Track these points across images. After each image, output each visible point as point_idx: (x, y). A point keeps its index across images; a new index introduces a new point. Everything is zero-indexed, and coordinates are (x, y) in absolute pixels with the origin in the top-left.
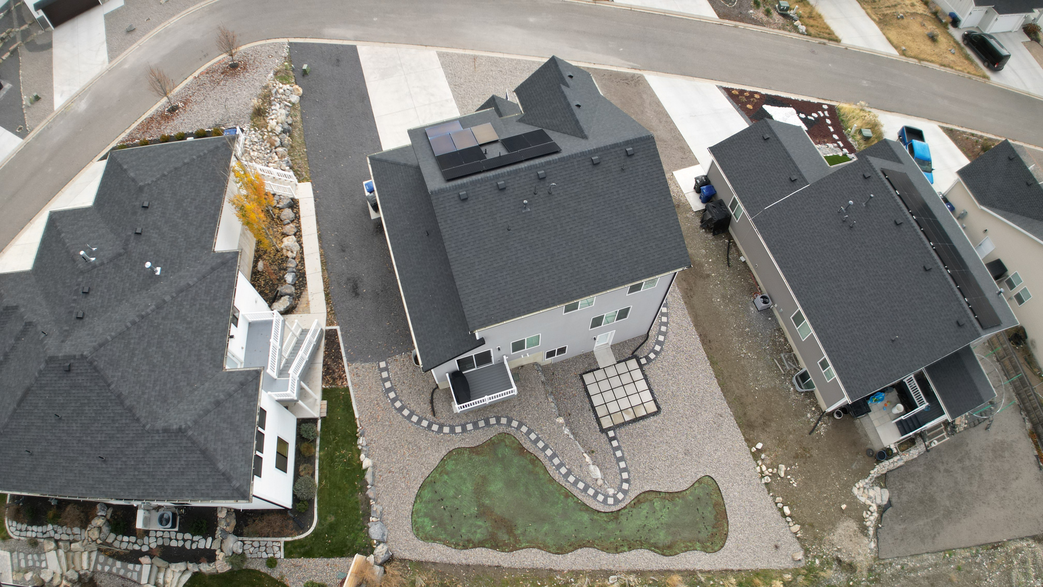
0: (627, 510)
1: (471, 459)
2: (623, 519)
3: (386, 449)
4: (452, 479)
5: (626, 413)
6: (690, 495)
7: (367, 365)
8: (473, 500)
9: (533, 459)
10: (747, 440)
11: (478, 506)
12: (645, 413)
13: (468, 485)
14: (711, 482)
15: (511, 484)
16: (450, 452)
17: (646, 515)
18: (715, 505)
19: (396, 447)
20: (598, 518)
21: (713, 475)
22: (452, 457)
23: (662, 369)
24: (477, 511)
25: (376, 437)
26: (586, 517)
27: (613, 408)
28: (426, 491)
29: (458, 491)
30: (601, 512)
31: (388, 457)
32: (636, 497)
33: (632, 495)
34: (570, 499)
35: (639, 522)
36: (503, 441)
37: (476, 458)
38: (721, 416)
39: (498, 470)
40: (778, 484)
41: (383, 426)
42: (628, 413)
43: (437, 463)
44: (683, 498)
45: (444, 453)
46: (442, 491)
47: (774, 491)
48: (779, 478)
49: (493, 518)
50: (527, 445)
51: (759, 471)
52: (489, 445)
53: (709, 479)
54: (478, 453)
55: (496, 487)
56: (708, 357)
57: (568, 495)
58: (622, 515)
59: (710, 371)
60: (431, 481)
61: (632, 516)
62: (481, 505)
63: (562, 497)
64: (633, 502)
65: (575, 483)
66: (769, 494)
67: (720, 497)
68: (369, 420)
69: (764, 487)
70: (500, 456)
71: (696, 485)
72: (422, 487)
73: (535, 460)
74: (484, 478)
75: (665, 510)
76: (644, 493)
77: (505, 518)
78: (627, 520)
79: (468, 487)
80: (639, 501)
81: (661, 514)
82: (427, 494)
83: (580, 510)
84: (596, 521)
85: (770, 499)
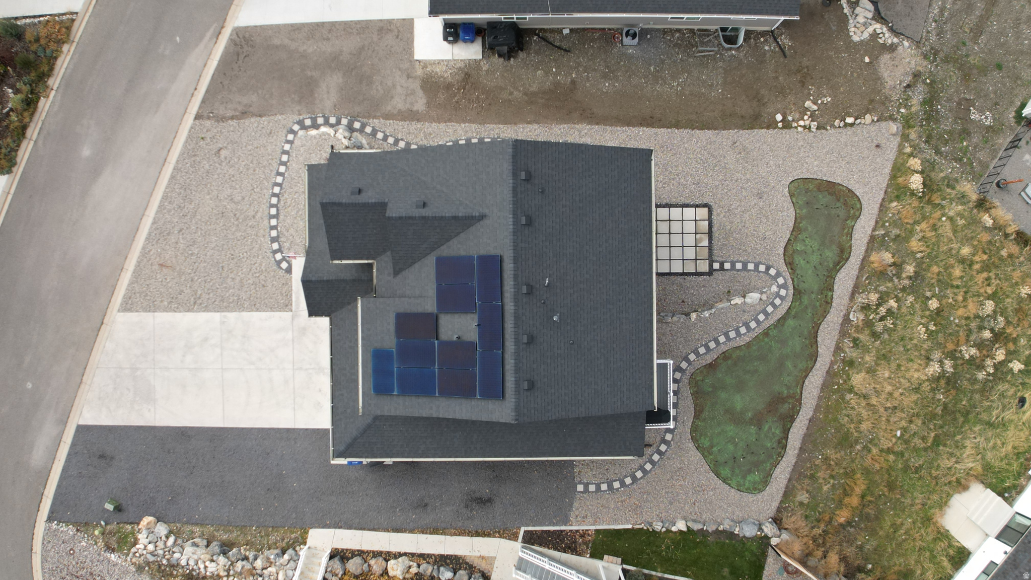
0: (795, 280)
1: (704, 420)
2: (802, 286)
3: (671, 503)
4: (718, 444)
5: (700, 242)
6: (802, 210)
7: (576, 504)
8: (743, 428)
9: (724, 357)
10: (768, 128)
11: (751, 424)
12: (706, 223)
13: (728, 429)
14: (796, 184)
15: (740, 387)
16: (692, 439)
17: (805, 262)
18: (819, 190)
19: (672, 492)
20: (795, 310)
21: (791, 179)
22: (698, 438)
23: (665, 183)
24: (755, 427)
25: (656, 511)
26: (791, 322)
27: (690, 253)
28: (722, 472)
29: (731, 440)
30: (790, 306)
31: (679, 503)
32: (786, 265)
33: (783, 268)
34: (771, 333)
35: (810, 272)
36: (697, 382)
37: (705, 414)
38: (735, 143)
39: (723, 395)
40: (822, 116)
41: (647, 501)
42: (701, 240)
43: (699, 454)
44: (802, 218)
45: (691, 445)
46: (727, 456)
47: (826, 124)
48: (817, 113)
49: (766, 413)
50: (709, 359)
51: (802, 129)
52: (697, 398)
53: (793, 184)
54: (701, 411)
55: (739, 402)
56: (668, 128)
57: (766, 333)
58: (798, 286)
59: (685, 132)
60: (714, 465)
61: (802, 276)
62: (751, 422)
63: (766, 339)
64: (790, 270)
65: (758, 322)
66: (827, 130)
67: (813, 181)
68: (637, 514)
69: (819, 132)
70: (710, 389)
71: (794, 200)
72: (718, 475)
73: (725, 356)
74: (727, 411)
75: (807, 241)
76: (784, 255)
77: (770, 402)
78: (804, 282)
79: (731, 429)
80: (790, 264)
81: (809, 247)
82: (726, 471)
83: (783, 325)
84: (796, 313)
85: (831, 131)
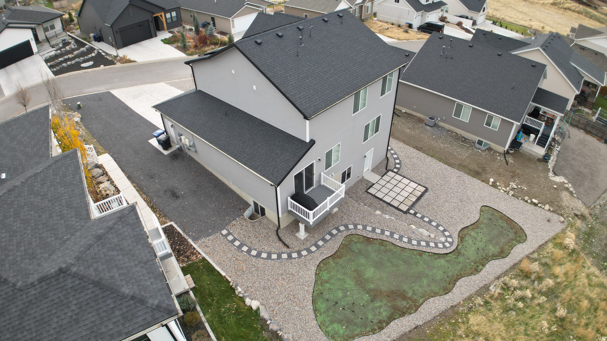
0: (460, 246)
1: (337, 263)
2: (463, 251)
3: (264, 288)
4: (333, 284)
5: (410, 198)
6: (484, 220)
7: (211, 237)
8: (360, 291)
9: (381, 242)
10: (483, 181)
11: (368, 293)
12: (421, 193)
13: (348, 282)
14: (487, 208)
15: (378, 265)
16: (318, 266)
17: (473, 242)
18: (501, 218)
19: (273, 282)
20: (450, 258)
21: (485, 205)
22: (322, 269)
23: (409, 169)
24: (369, 296)
25: (249, 283)
26: (442, 261)
27: (401, 199)
28: (319, 303)
29: (345, 291)
30: (448, 253)
31: (270, 293)
32: (458, 236)
33: (455, 235)
34: (424, 256)
35: (473, 249)
36: (351, 240)
37: (341, 261)
38: (460, 177)
39: (362, 261)
40: (518, 193)
41: (252, 273)
43: (314, 278)
44: (482, 223)
45: (314, 268)
46: (332, 297)
47: (520, 197)
48: (515, 190)
49: (385, 294)
50: (370, 235)
51: (503, 192)
52: (343, 248)
53: (485, 207)
54: (339, 257)
55: (369, 272)
56: (427, 155)
57: (421, 253)
58: (460, 250)
59: (435, 161)
60: (318, 294)
61: (466, 247)
62: (369, 292)
63: (418, 256)
64: (459, 240)
65: (419, 244)
66: (518, 199)
67: (499, 213)
68: (236, 273)
69: (513, 197)
70: (357, 251)
71: (482, 213)
72: (314, 302)
74: (356, 271)
75: (479, 234)
76: (460, 232)
77: (393, 291)
78: (466, 251)
79: (350, 284)
80: (461, 238)
81: (480, 238)
82: (322, 306)
83: (436, 259)
84: (450, 260)
85: (522, 201)
